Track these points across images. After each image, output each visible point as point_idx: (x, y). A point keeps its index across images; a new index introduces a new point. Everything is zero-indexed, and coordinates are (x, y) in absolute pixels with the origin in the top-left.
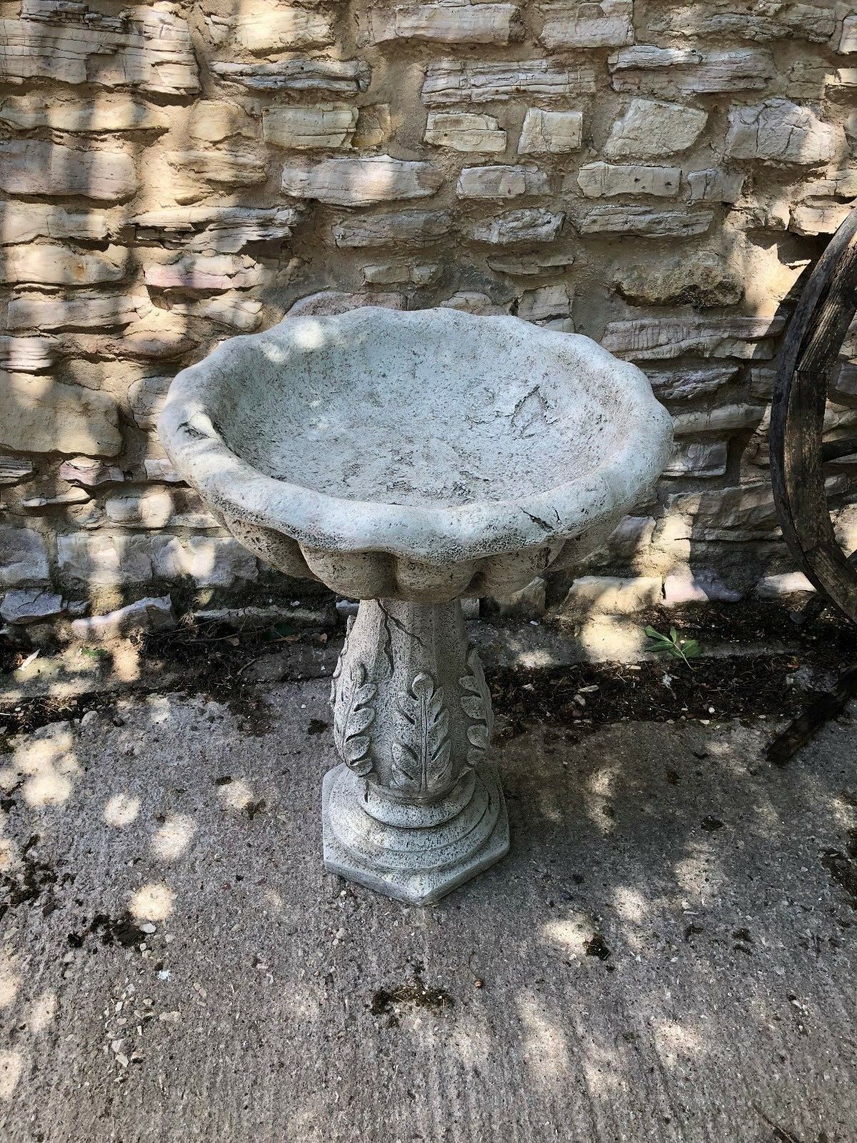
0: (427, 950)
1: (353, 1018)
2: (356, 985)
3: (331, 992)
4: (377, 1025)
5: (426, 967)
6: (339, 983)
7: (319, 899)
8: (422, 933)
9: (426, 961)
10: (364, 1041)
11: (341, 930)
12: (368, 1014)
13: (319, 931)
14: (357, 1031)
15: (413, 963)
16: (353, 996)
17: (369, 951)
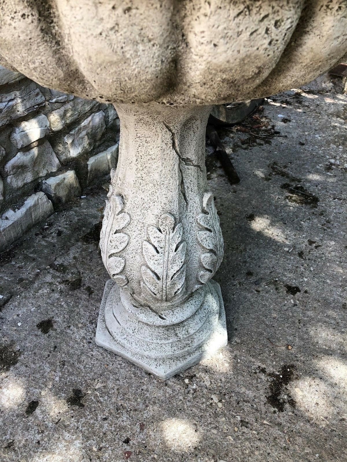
0: (253, 360)
1: (279, 424)
2: (257, 410)
3: (254, 428)
4: (290, 413)
5: (264, 366)
6: (250, 419)
7: (181, 398)
8: (240, 356)
9: (260, 364)
10: (298, 427)
11: (213, 396)
12: (281, 414)
13: (206, 410)
14: (289, 427)
15: (258, 371)
16: (263, 416)
17: (237, 389)
